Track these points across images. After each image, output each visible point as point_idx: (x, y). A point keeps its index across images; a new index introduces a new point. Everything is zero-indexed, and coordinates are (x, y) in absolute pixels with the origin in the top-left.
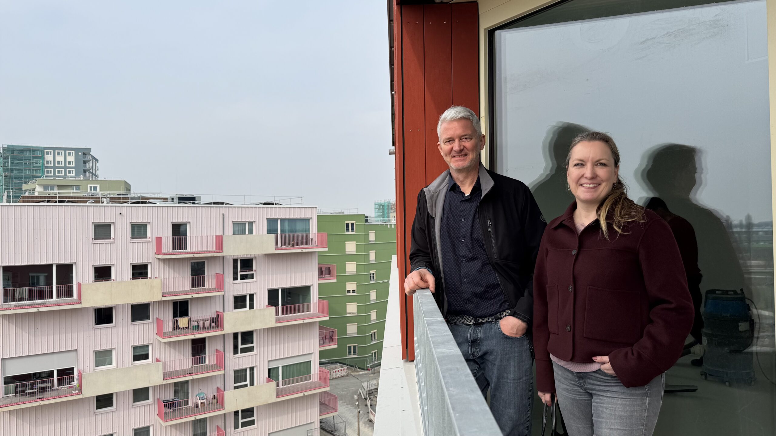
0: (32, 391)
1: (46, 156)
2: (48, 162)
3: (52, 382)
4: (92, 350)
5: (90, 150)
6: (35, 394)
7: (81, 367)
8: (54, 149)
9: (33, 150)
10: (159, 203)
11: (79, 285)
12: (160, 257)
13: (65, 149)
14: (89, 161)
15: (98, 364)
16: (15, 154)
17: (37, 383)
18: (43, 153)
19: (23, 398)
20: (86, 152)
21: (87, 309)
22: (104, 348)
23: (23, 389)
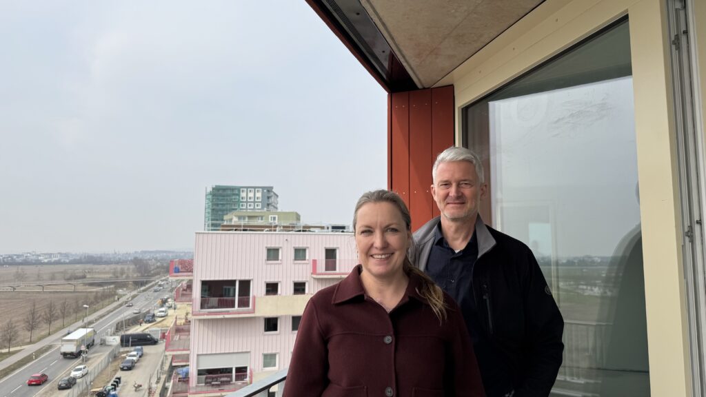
0: (216, 383)
1: (241, 193)
2: (242, 198)
3: (231, 377)
4: (261, 354)
5: (272, 188)
6: (218, 386)
7: (253, 367)
8: (247, 188)
9: (232, 189)
10: (317, 230)
11: (254, 298)
12: (315, 276)
13: (255, 188)
14: (271, 197)
15: (265, 365)
16: (221, 192)
17: (221, 377)
18: (239, 191)
19: (210, 388)
20: (269, 190)
21: (259, 318)
22: (270, 352)
23: (210, 380)
